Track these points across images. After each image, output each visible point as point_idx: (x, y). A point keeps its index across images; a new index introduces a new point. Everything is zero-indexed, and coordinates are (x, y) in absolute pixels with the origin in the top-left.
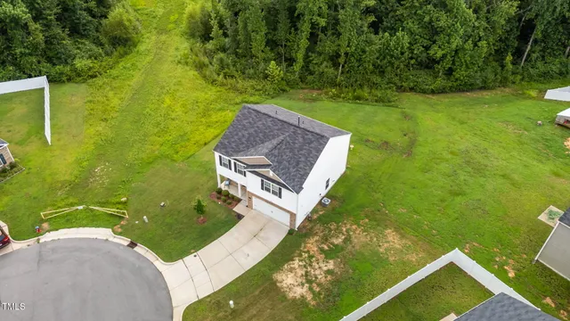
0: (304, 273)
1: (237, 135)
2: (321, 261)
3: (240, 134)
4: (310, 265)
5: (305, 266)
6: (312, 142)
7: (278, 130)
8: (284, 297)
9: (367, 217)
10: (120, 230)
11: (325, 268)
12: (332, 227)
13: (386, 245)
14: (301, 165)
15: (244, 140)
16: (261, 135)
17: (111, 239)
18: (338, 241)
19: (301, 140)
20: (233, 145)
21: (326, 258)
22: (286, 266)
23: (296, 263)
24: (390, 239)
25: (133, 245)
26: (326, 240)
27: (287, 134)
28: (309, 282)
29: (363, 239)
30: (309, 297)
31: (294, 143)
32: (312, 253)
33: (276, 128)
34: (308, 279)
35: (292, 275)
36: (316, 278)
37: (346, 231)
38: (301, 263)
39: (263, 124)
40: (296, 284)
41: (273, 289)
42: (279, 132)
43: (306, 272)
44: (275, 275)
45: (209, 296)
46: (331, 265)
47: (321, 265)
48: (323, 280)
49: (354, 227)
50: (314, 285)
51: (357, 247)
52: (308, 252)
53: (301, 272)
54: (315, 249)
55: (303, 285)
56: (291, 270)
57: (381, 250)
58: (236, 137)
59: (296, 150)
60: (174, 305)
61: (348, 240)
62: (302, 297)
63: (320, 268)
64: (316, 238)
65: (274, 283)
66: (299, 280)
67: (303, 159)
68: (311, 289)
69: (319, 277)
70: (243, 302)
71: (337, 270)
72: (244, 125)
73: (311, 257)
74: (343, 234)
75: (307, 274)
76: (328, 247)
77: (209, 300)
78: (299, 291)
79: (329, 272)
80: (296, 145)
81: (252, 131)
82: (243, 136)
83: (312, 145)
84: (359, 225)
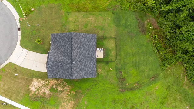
0: (40, 86)
1: (60, 39)
2: (48, 88)
3: (60, 40)
4: (44, 86)
5: (43, 85)
6: (68, 73)
7: (68, 55)
8: (29, 86)
9: (76, 92)
10: (21, 20)
11: (45, 91)
12: (64, 84)
13: (65, 104)
14: (59, 73)
15: (59, 43)
16: (63, 49)
17: (17, 21)
18: (59, 89)
19: (67, 68)
20: (56, 41)
21: (50, 89)
22: (40, 80)
23: (43, 82)
24: (69, 104)
25: (19, 29)
26: (57, 85)
27: (67, 61)
28: (38, 90)
29: (64, 96)
30: (33, 93)
31: (65, 66)
32: (49, 84)
33: (68, 54)
34: (39, 89)
35: (38, 83)
36: (40, 91)
37: (65, 89)
38: (43, 83)
39: (68, 48)
40: (35, 86)
41: (29, 81)
42: (67, 57)
43: (41, 87)
44: (34, 79)
45: (17, 65)
46: (47, 92)
47: (46, 90)
48: (41, 93)
49: (69, 91)
50: (37, 92)
51: (60, 96)
52: (49, 83)
53: (40, 85)
54: (52, 84)
55: (36, 88)
56: (39, 82)
57: (62, 104)
58: (59, 40)
59: (63, 68)
60: (9, 58)
61: (61, 92)
62: (32, 91)
63: (45, 90)
64: (56, 82)
65: (32, 80)
66: (37, 87)
67: (61, 72)
68: (35, 92)
69: (41, 91)
70: (21, 76)
71: (47, 95)
72: (64, 39)
73: (48, 85)
74: (63, 89)
75: (40, 87)
76: (55, 87)
77: (16, 66)
78: (33, 89)
79: (45, 93)
80: (65, 67)
81: (63, 44)
82: (60, 42)
83: (67, 73)
84: (70, 92)
